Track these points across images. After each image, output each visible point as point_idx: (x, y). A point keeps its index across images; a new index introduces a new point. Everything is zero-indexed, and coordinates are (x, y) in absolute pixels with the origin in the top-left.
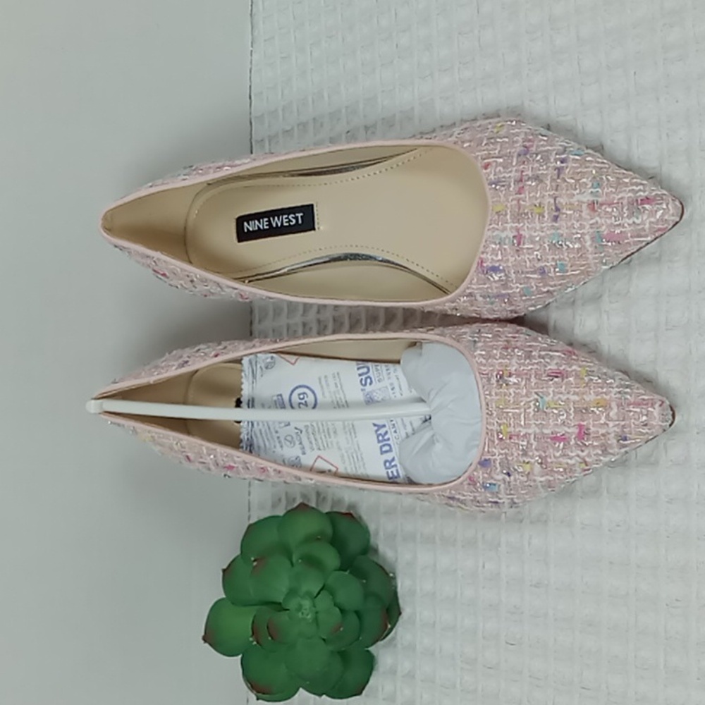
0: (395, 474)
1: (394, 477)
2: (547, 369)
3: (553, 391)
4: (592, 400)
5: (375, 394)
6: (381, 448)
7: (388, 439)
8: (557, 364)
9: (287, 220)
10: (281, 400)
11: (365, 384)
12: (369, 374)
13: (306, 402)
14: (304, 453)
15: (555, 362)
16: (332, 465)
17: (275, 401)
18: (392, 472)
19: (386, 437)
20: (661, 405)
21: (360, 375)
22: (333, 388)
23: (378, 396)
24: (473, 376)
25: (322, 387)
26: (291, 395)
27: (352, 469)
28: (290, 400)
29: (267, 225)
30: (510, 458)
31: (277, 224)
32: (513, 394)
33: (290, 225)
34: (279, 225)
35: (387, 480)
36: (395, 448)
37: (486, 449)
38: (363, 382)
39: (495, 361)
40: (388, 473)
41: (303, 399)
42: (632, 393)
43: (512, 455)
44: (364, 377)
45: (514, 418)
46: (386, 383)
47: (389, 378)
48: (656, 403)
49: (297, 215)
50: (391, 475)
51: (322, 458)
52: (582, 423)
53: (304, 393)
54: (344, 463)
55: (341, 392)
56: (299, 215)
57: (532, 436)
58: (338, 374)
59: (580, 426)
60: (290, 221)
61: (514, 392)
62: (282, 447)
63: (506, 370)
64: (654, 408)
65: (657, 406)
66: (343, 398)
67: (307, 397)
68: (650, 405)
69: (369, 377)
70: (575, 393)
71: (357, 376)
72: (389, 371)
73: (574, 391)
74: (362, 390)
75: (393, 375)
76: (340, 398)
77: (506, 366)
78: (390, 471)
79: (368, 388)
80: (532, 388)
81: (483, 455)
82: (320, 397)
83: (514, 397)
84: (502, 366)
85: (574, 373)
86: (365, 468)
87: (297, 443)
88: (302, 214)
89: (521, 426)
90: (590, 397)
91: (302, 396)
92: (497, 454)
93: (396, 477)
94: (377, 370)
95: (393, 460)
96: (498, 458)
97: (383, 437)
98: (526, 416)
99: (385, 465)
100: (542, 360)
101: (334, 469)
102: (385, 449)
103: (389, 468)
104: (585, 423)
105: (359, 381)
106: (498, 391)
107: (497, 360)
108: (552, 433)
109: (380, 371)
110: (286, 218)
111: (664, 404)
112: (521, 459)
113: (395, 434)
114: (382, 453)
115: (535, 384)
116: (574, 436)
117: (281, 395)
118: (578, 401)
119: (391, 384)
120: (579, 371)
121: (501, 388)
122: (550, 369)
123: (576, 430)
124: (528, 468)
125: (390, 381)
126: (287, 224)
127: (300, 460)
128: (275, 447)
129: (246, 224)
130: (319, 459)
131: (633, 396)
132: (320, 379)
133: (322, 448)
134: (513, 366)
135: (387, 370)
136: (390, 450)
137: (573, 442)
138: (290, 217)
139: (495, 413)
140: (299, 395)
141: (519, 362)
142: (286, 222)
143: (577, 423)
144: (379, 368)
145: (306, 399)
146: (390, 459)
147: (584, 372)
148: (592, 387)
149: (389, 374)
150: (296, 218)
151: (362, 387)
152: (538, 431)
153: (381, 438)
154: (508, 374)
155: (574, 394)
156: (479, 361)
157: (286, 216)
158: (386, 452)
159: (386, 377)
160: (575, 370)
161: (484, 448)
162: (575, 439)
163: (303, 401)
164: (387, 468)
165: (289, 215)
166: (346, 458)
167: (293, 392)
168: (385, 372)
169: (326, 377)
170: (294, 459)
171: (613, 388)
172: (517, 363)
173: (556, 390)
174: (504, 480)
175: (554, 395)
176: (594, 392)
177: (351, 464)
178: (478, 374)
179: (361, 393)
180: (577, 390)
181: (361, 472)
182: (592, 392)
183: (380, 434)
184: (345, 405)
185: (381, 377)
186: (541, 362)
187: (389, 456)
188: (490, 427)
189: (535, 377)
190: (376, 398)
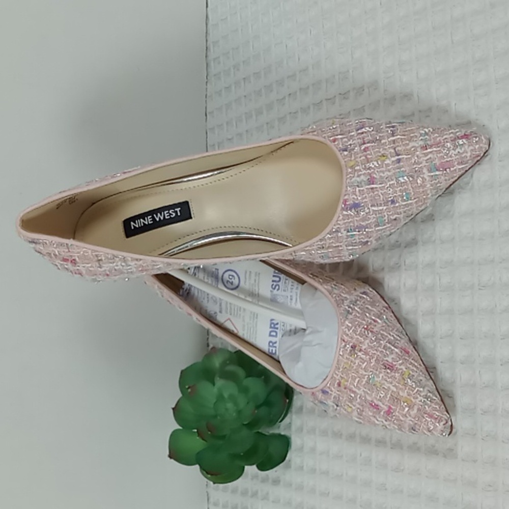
0: (274, 352)
1: (272, 353)
2: (385, 359)
3: (382, 377)
4: (404, 396)
5: (278, 297)
6: (271, 332)
7: (277, 328)
8: (393, 358)
9: (168, 214)
10: (217, 273)
11: (274, 289)
12: (279, 283)
13: (232, 282)
14: (221, 312)
15: (392, 356)
16: (235, 328)
17: (213, 272)
18: (272, 350)
19: (276, 326)
20: (444, 424)
21: (273, 281)
22: (253, 282)
23: (280, 300)
24: (337, 337)
25: (246, 278)
26: (224, 273)
27: (247, 336)
28: (223, 276)
29: (151, 221)
30: (341, 398)
31: (160, 218)
32: (357, 364)
33: (171, 217)
34: (162, 218)
35: (267, 353)
36: (279, 335)
37: (328, 385)
38: (274, 287)
39: (354, 335)
40: (269, 349)
41: (231, 279)
42: (431, 406)
43: (343, 398)
44: (275, 284)
45: (352, 378)
46: (289, 294)
47: (291, 292)
48: (442, 421)
49: (176, 210)
50: (271, 351)
51: (231, 321)
52: (392, 406)
53: (233, 276)
54: (244, 330)
55: (257, 286)
56: (178, 210)
57: (359, 396)
58: (259, 274)
59: (390, 408)
60: (171, 214)
61: (358, 363)
62: (208, 301)
63: (359, 346)
64: (439, 425)
65: (442, 423)
66: (257, 290)
67: (234, 279)
68: (438, 421)
69: (278, 285)
70: (395, 386)
71: (271, 281)
72: (293, 287)
73: (395, 385)
74: (271, 291)
75: (294, 290)
76: (255, 290)
77: (361, 343)
78: (271, 348)
79: (275, 292)
80: (370, 368)
81: (325, 387)
82: (242, 284)
83: (357, 366)
84: (358, 341)
85: (400, 371)
86: (255, 339)
87: (218, 304)
88: (179, 209)
89: (354, 386)
90: (404, 394)
91: (231, 277)
92: (334, 392)
93: (273, 354)
94: (285, 283)
95: (276, 343)
96: (334, 395)
97: (274, 326)
98: (360, 382)
99: (269, 344)
100: (384, 351)
101: (236, 331)
102: (273, 334)
103: (271, 346)
104: (393, 407)
105: (271, 285)
106: (348, 357)
107: (356, 335)
108: (371, 401)
109: (287, 285)
110: (167, 213)
111: (447, 424)
112: (347, 403)
113: (282, 327)
114: (270, 335)
115: (373, 365)
116: (384, 411)
117: (218, 270)
118: (395, 392)
119: (291, 296)
120: (405, 372)
121: (351, 356)
122: (387, 361)
123: (386, 408)
124: (350, 410)
125: (291, 294)
126: (169, 217)
127: (216, 316)
128: (204, 299)
129: (132, 223)
130: (229, 321)
131: (430, 408)
132: (246, 272)
133: (233, 314)
134: (365, 345)
135: (292, 285)
136: (276, 336)
137: (382, 413)
138: (170, 212)
139: (341, 370)
140: (230, 275)
141: (370, 344)
142: (168, 216)
143: (389, 404)
144: (287, 281)
145: (233, 280)
146: (274, 341)
147: (407, 374)
148: (407, 388)
149: (292, 289)
150: (176, 212)
151: (271, 289)
152: (363, 394)
153: (272, 326)
154: (359, 350)
155: (393, 386)
156: (344, 330)
157: (167, 212)
158: (273, 336)
159: (289, 290)
160: (401, 369)
161: (327, 384)
162: (384, 412)
163: (231, 281)
164: (269, 346)
165: (169, 210)
166: (246, 328)
167: (226, 271)
168: (290, 287)
169: (250, 272)
170: (213, 312)
171: (420, 396)
172: (368, 344)
173: (385, 377)
174: (333, 406)
175: (382, 379)
176: (407, 392)
177: (247, 333)
178: (340, 339)
179: (270, 293)
180: (397, 384)
181: (252, 341)
182: (406, 391)
183: (273, 323)
184: (257, 295)
185: (286, 289)
186: (383, 352)
187: (274, 340)
188: (335, 376)
189: (375, 360)
190: (278, 300)
